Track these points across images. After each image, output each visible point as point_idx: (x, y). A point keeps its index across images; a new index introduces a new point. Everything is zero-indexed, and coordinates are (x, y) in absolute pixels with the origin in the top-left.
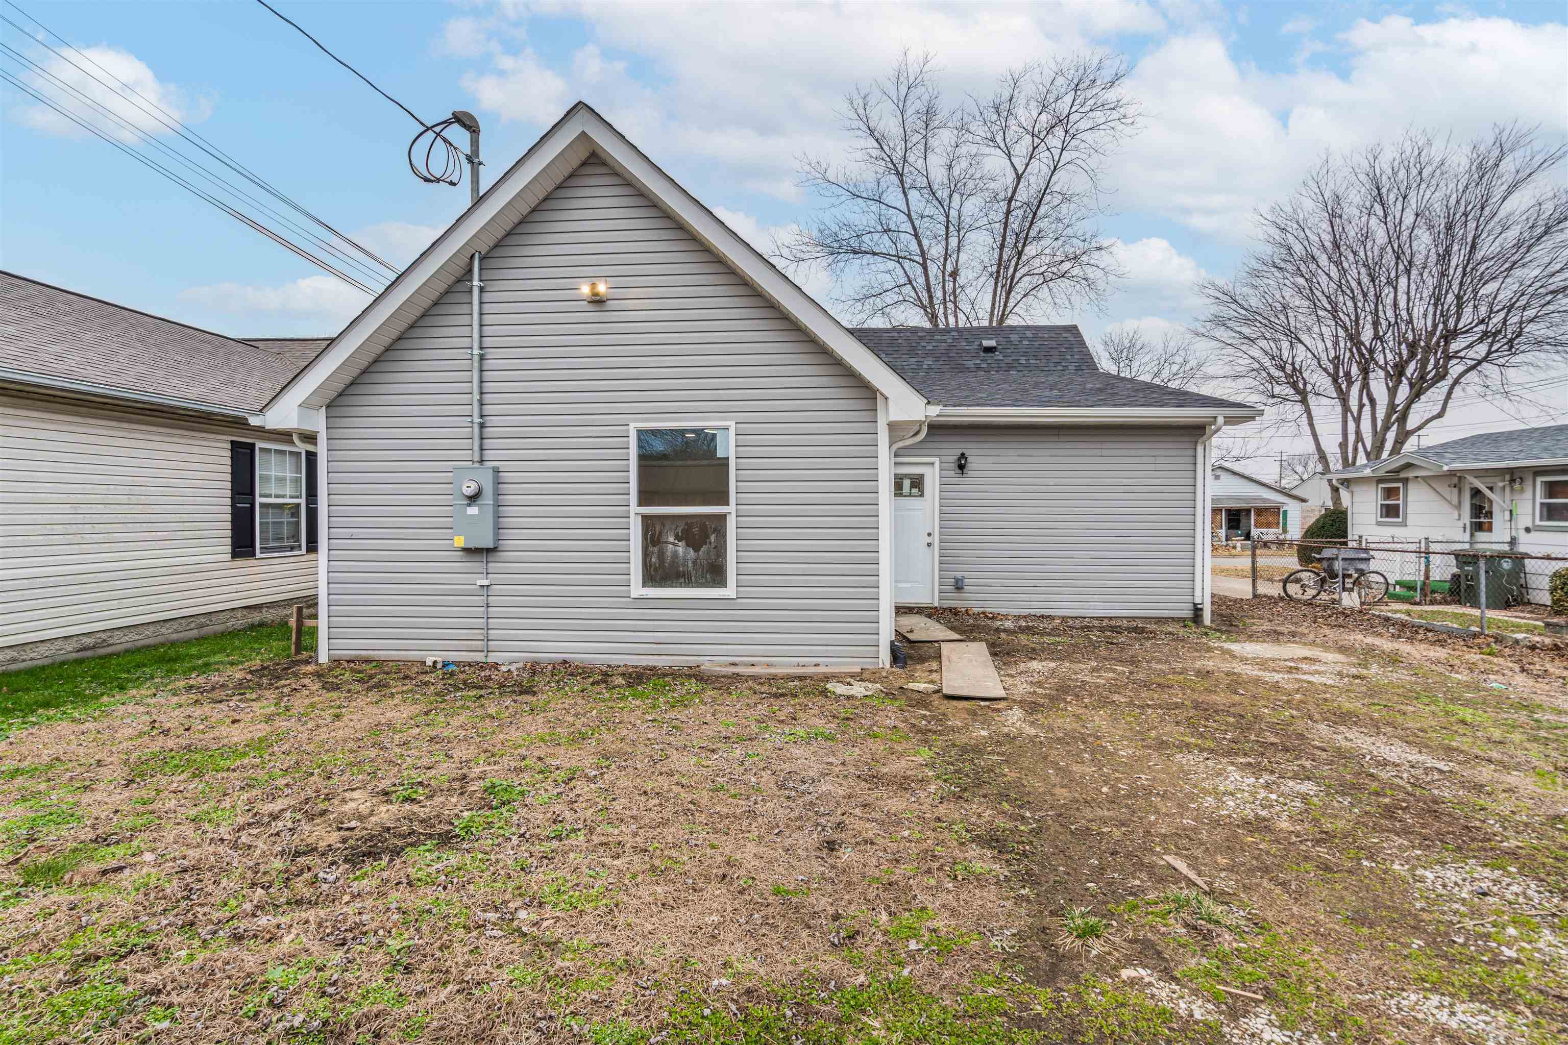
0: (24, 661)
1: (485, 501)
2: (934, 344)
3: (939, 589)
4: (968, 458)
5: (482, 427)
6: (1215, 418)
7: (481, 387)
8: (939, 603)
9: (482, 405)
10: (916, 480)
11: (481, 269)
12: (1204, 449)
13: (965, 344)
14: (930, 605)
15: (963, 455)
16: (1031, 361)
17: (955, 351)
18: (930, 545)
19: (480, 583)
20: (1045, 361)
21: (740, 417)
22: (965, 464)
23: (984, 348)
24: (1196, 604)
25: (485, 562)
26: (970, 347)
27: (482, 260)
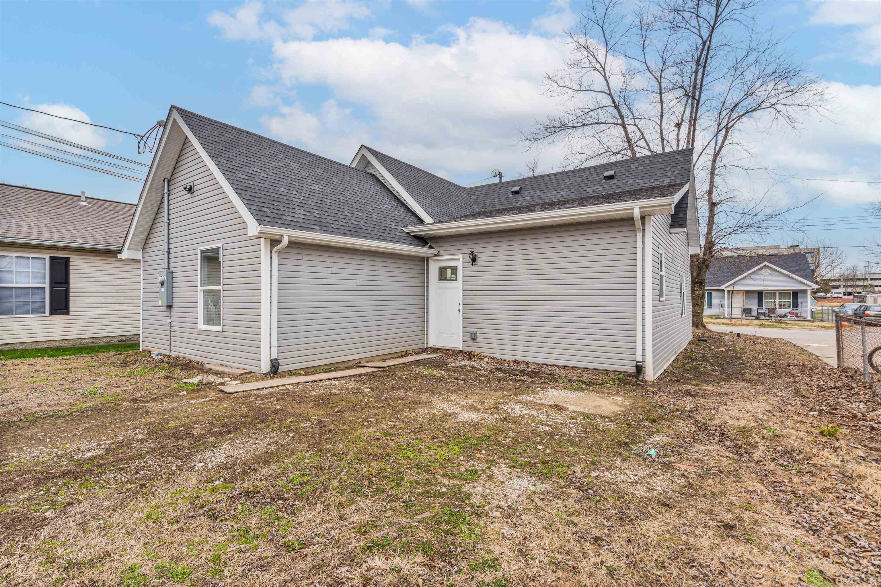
1: (165, 285)
2: (574, 180)
3: (463, 339)
4: (477, 254)
5: (169, 253)
6: (633, 209)
7: (169, 237)
8: (463, 348)
9: (169, 244)
10: (454, 270)
11: (169, 186)
12: (644, 235)
13: (595, 176)
14: (458, 349)
15: (472, 252)
16: (637, 181)
17: (585, 182)
18: (459, 311)
19: (169, 321)
20: (648, 180)
21: (224, 241)
22: (475, 258)
23: (605, 177)
24: (637, 362)
25: (170, 312)
26: (597, 178)
27: (169, 182)
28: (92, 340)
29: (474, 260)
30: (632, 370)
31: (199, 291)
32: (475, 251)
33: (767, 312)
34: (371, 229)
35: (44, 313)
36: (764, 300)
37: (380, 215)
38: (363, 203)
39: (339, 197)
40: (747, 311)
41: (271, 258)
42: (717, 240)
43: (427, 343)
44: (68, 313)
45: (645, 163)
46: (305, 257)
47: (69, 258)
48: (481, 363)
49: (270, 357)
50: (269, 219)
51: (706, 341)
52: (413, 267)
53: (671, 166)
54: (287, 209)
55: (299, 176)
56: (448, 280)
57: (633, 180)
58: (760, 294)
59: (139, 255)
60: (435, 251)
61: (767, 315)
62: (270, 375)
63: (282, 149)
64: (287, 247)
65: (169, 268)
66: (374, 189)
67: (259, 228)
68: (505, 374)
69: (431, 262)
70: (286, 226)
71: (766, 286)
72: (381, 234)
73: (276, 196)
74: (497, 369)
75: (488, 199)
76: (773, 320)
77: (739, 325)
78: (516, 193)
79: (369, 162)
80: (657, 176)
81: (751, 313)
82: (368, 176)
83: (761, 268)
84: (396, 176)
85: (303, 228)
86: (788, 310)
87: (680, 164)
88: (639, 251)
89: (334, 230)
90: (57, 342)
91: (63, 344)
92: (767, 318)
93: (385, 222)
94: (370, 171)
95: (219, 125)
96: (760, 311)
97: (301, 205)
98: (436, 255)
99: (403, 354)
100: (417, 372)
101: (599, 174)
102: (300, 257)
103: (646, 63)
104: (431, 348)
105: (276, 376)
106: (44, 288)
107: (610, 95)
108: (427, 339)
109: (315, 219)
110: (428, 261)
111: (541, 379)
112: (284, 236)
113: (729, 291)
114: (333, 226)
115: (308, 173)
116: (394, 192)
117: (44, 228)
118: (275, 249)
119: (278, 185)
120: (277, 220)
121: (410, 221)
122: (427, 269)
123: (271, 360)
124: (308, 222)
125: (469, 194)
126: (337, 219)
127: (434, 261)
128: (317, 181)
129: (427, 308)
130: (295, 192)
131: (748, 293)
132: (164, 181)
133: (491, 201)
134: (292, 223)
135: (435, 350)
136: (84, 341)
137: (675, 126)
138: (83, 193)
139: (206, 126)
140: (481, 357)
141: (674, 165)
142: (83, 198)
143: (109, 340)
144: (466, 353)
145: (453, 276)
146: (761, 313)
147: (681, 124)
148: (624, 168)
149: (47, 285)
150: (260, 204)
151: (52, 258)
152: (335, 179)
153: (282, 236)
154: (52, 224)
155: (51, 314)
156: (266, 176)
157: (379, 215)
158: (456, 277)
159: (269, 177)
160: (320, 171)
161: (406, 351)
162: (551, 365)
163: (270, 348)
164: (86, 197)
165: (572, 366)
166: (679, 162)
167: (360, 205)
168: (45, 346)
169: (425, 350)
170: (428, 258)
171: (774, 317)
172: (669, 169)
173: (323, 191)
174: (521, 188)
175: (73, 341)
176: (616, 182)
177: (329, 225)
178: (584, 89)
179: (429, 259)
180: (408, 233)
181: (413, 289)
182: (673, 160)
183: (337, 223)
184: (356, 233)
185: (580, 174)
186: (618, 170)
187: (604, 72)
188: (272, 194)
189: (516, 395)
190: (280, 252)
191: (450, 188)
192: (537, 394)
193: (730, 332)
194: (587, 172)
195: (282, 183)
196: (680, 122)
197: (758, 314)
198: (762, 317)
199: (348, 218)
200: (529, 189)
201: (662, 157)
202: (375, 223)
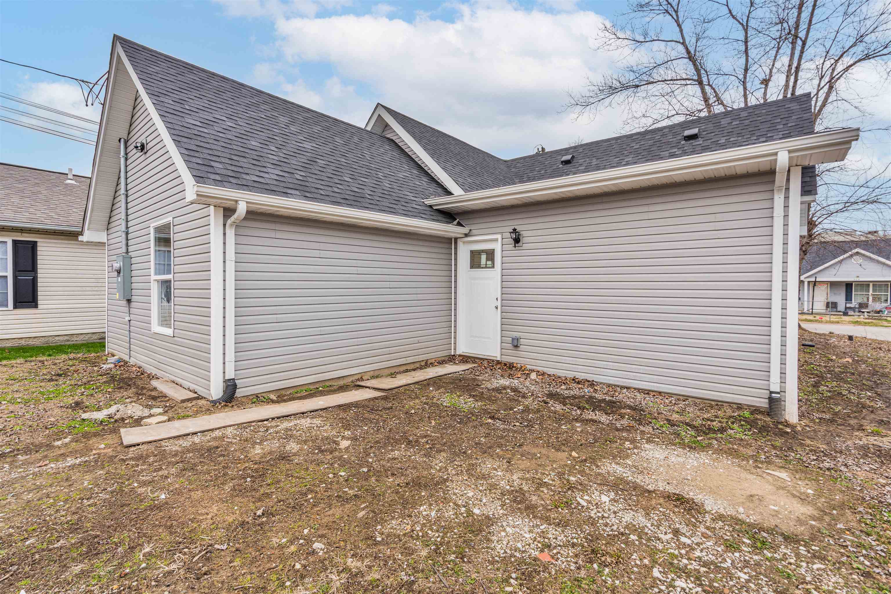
0: (72, 341)
1: (122, 274)
2: (642, 143)
3: (501, 346)
4: (521, 233)
5: (127, 234)
6: (776, 154)
7: (127, 212)
8: (501, 358)
9: (127, 221)
10: (490, 254)
11: (126, 148)
12: (787, 198)
13: (671, 137)
14: (495, 359)
15: (515, 230)
16: (731, 140)
17: (658, 145)
18: (497, 308)
19: (127, 318)
20: (749, 136)
21: (175, 214)
22: (519, 238)
23: (685, 137)
24: (771, 393)
25: (129, 307)
26: (675, 139)
27: (126, 142)
28: (66, 338)
29: (517, 241)
30: (763, 403)
31: (152, 281)
32: (518, 228)
33: (857, 306)
34: (378, 199)
35: (7, 306)
36: (853, 293)
37: (395, 184)
38: (372, 168)
39: (338, 159)
40: (832, 306)
41: (225, 234)
42: (819, 220)
43: (455, 349)
44: (36, 306)
45: (741, 116)
46: (279, 235)
47: (35, 243)
48: (527, 383)
49: (224, 377)
50: (218, 178)
51: (813, 346)
52: (436, 250)
53: (782, 117)
54: (253, 167)
55: (286, 130)
56: (482, 268)
57: (725, 138)
58: (849, 286)
59: (102, 237)
60: (465, 230)
61: (857, 310)
62: (220, 403)
63: (269, 100)
64: (245, 219)
65: (127, 252)
66: (391, 154)
67: (196, 188)
68: (564, 405)
69: (460, 244)
70: (245, 187)
71: (858, 277)
72: (391, 206)
73: (242, 149)
74: (551, 395)
75: (532, 171)
76: (866, 316)
77: (827, 322)
78: (567, 162)
79: (387, 125)
80: (761, 131)
81: (836, 308)
82: (385, 140)
83: (851, 256)
84: (419, 140)
85: (272, 192)
86: (884, 305)
87: (795, 114)
88: (778, 222)
89: (322, 197)
90: (24, 339)
91: (31, 342)
92: (858, 314)
93: (400, 192)
94: (388, 136)
95: (181, 64)
96: (848, 305)
97: (278, 163)
98: (466, 235)
99: (423, 364)
100: (435, 400)
101: (675, 135)
102: (272, 234)
103: (727, 5)
104: (460, 356)
105: (230, 405)
106: (6, 277)
107: (683, 43)
108: (455, 344)
109: (296, 182)
110: (456, 243)
111: (623, 417)
112: (240, 202)
113: (809, 282)
114: (322, 192)
115: (300, 129)
116: (417, 160)
117: (9, 207)
118: (229, 222)
119: (249, 138)
120: (231, 180)
121: (434, 193)
122: (456, 254)
123: (225, 381)
124: (282, 184)
125: (508, 167)
126: (331, 184)
127: (464, 242)
128: (311, 138)
129: (455, 304)
130: (273, 148)
131: (833, 285)
132: (120, 140)
133: (536, 173)
134: (256, 185)
135: (465, 359)
136: (57, 338)
137: (762, 83)
138: (71, 170)
139: (159, 62)
140: (527, 372)
141: (786, 116)
142: (70, 176)
143: (87, 337)
144: (505, 365)
145: (489, 263)
146: (850, 308)
147: (769, 80)
148: (712, 125)
149: (10, 274)
150: (209, 157)
151: (15, 242)
152: (337, 139)
153: (236, 201)
154: (22, 202)
155: (15, 307)
156: (235, 126)
157: (392, 183)
158: (493, 263)
159: (238, 127)
160: (319, 128)
161: (427, 361)
162: (628, 388)
163: (224, 363)
164: (74, 175)
165: (661, 390)
166: (793, 111)
167: (368, 171)
168: (9, 344)
169: (451, 359)
170: (456, 239)
171: (868, 312)
172: (779, 120)
173: (317, 150)
174: (573, 157)
175: (43, 339)
176: (701, 142)
177: (316, 191)
178: (650, 39)
179: (458, 240)
180: (431, 206)
181: (439, 279)
182: (783, 110)
183: (330, 189)
184: (355, 203)
185: (650, 137)
186: (702, 128)
187: (677, 16)
188: (235, 147)
189: (593, 461)
190: (237, 226)
191: (486, 158)
192: (628, 457)
193: (830, 333)
194: (660, 133)
195: (256, 136)
196: (768, 77)
197: (846, 308)
198: (851, 313)
199: (346, 183)
200: (583, 157)
201: (767, 107)
202: (386, 192)
